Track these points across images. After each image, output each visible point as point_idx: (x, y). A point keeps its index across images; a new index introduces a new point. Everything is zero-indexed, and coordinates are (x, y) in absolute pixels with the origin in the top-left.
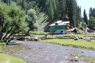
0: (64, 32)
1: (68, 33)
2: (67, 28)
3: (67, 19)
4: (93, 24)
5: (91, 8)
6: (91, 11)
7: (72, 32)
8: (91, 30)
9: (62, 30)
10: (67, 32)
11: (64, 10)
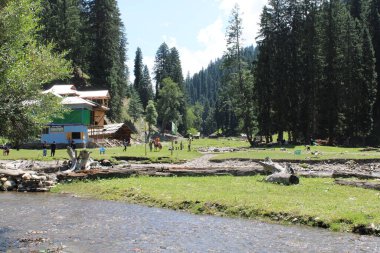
0: (84, 139)
1: (99, 142)
2: (97, 120)
3: (82, 79)
4: (172, 109)
5: (163, 48)
6: (164, 56)
7: (112, 137)
8: (163, 132)
9: (76, 129)
10: (95, 137)
11: (74, 38)
